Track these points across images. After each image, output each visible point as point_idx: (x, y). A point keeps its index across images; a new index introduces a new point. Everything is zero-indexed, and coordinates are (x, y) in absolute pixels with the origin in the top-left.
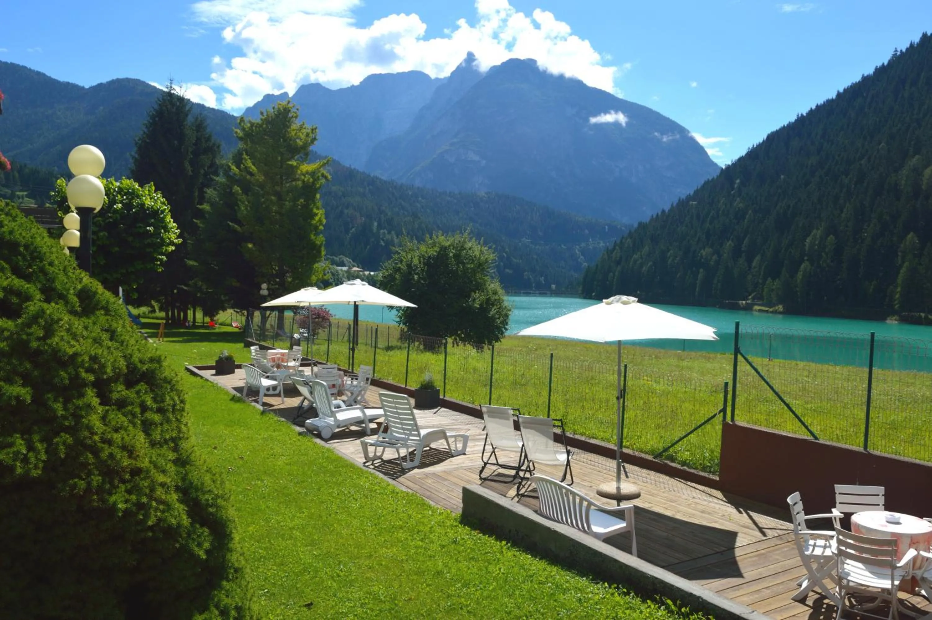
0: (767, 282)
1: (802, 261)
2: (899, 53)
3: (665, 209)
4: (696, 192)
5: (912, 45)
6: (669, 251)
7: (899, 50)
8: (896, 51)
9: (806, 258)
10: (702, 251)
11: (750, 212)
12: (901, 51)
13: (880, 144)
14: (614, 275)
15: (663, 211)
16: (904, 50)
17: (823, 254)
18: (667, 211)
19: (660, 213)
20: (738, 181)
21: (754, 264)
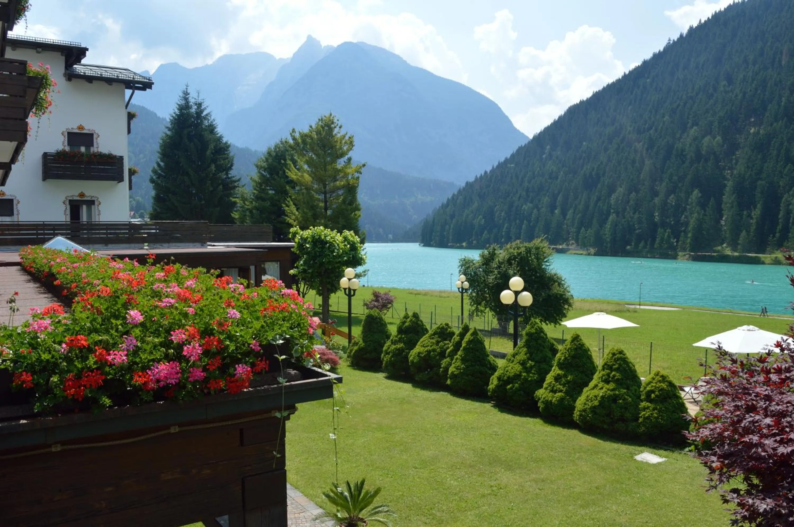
0: (582, 231)
1: (609, 214)
2: (671, 42)
3: (487, 170)
4: (513, 156)
5: (681, 36)
6: (496, 206)
7: (672, 40)
8: (670, 40)
9: (612, 211)
10: (524, 206)
11: (562, 173)
12: (674, 40)
13: (664, 117)
14: (450, 227)
15: (486, 172)
16: (676, 40)
17: (627, 207)
18: (488, 172)
19: (483, 174)
20: (548, 147)
21: (568, 217)
